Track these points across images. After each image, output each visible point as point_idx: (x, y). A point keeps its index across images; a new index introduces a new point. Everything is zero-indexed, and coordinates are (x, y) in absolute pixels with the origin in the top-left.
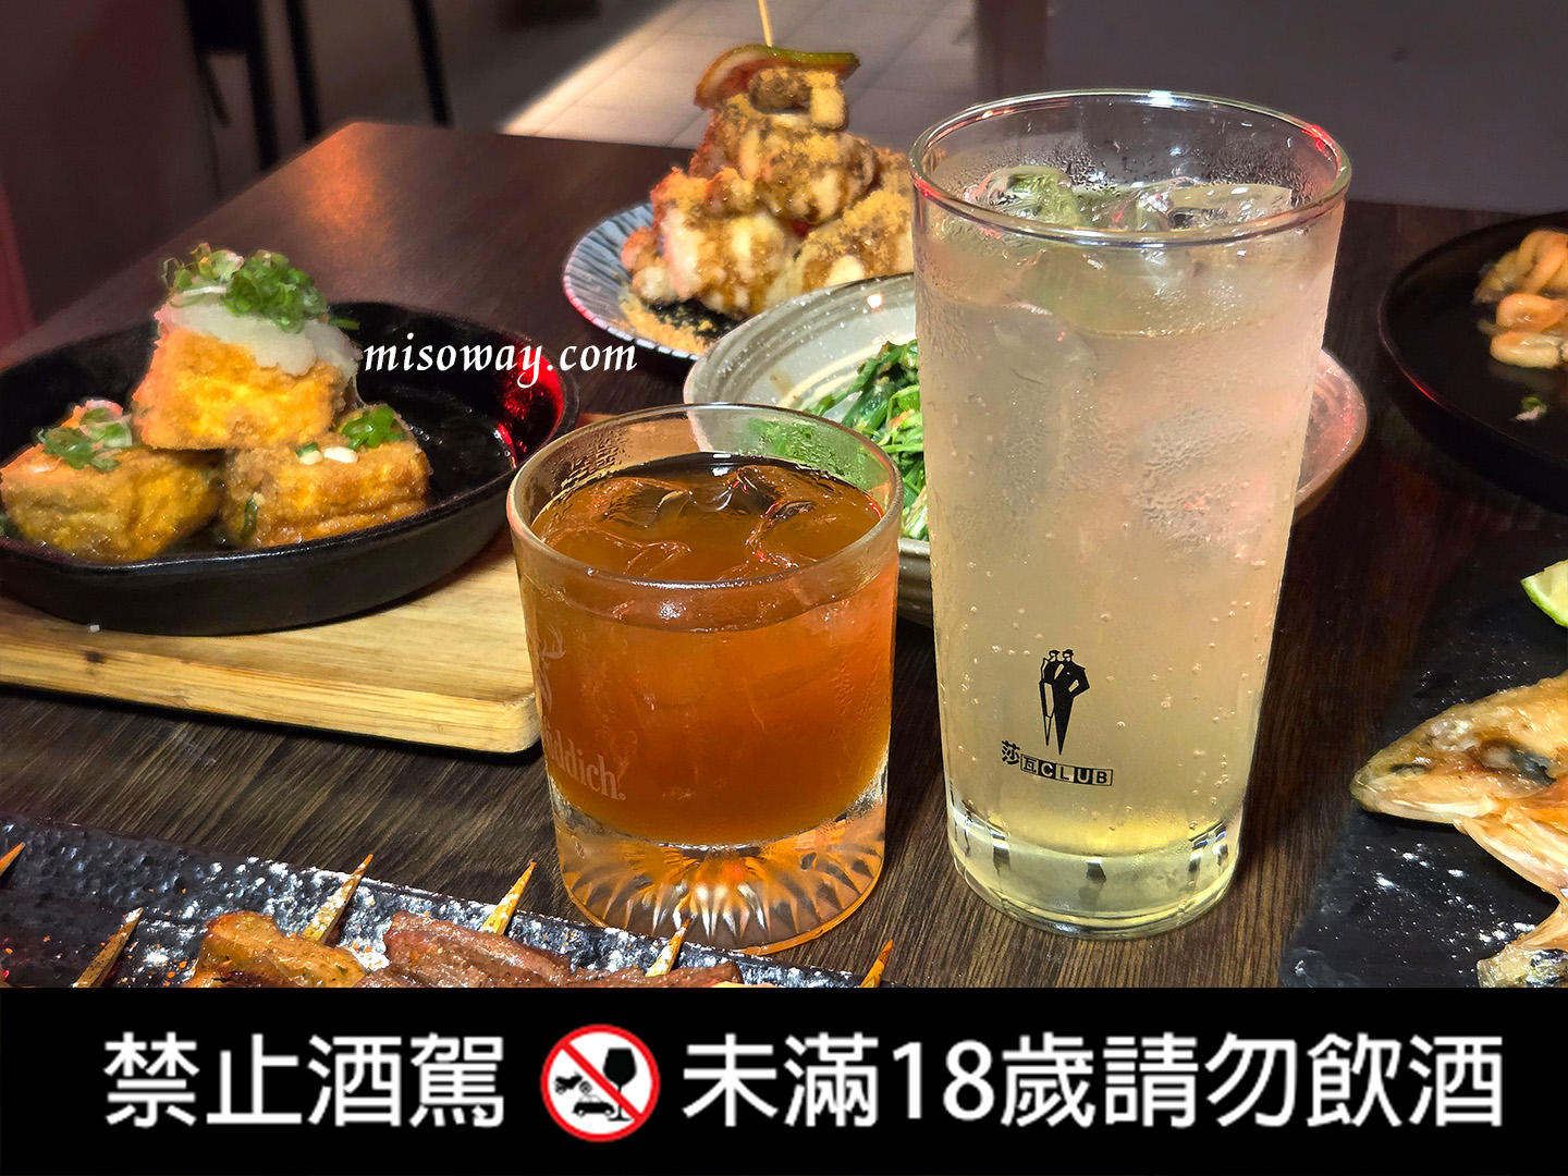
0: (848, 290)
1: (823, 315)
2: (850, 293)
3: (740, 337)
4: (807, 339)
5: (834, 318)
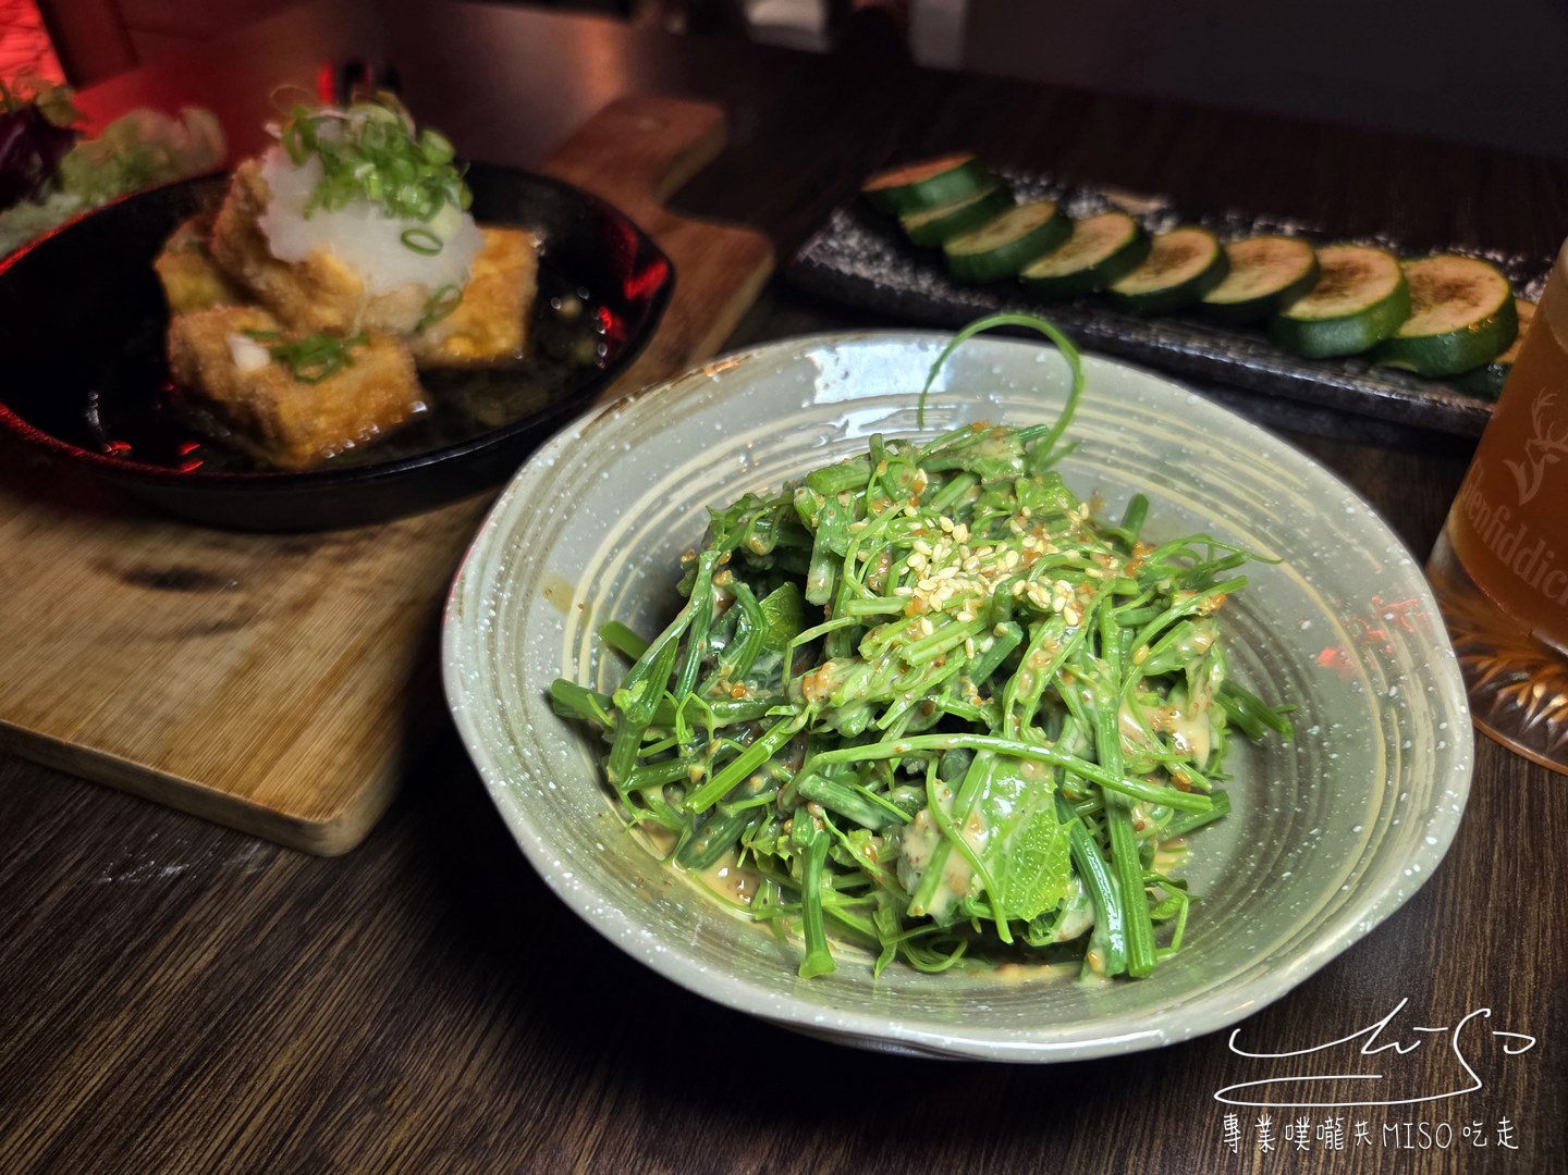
0: (600, 424)
1: (579, 470)
2: (603, 426)
3: (489, 551)
4: (569, 512)
5: (593, 470)
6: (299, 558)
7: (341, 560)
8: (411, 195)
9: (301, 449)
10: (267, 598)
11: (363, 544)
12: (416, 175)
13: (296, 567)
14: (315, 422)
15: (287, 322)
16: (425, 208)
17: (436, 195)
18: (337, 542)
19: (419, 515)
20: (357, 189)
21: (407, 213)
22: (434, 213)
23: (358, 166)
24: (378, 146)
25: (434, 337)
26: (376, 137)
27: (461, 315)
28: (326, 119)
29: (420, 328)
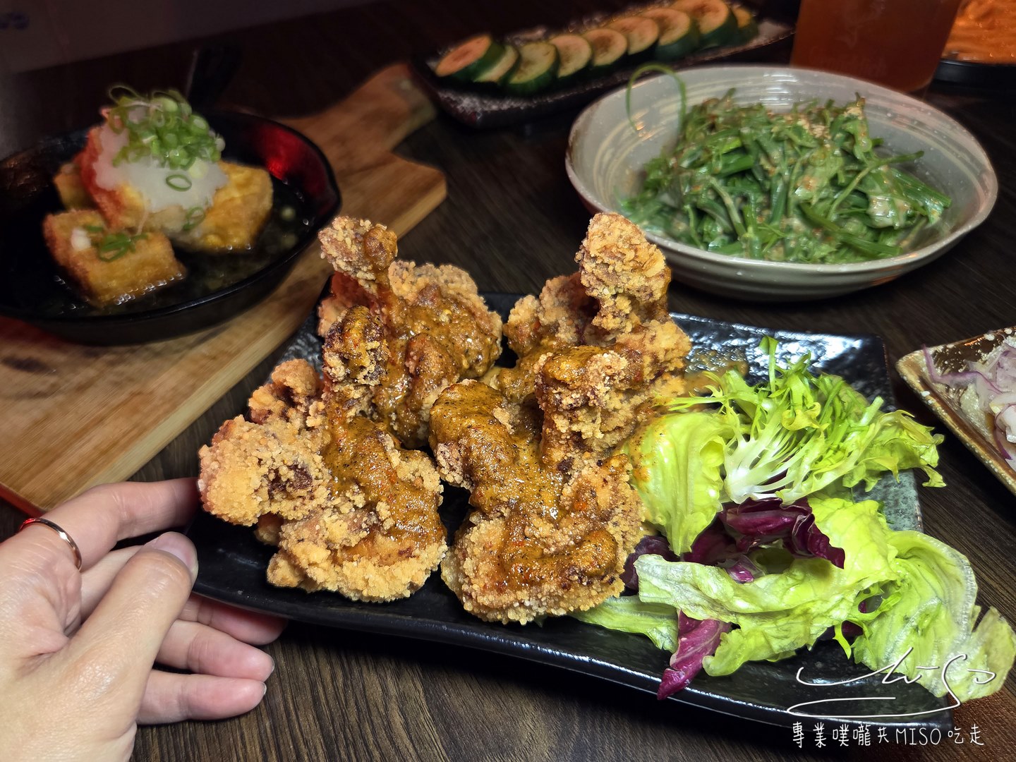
6: (91, 360)
7: (112, 364)
8: (176, 153)
9: (102, 297)
10: (67, 381)
11: (127, 355)
12: (180, 143)
13: (88, 365)
14: (109, 283)
15: (108, 221)
16: (184, 162)
17: (191, 153)
18: (115, 353)
19: (162, 341)
20: (143, 150)
21: (173, 165)
22: (190, 164)
23: (146, 137)
24: (160, 125)
25: (196, 234)
26: (160, 120)
27: (209, 223)
28: (136, 107)
29: (186, 229)
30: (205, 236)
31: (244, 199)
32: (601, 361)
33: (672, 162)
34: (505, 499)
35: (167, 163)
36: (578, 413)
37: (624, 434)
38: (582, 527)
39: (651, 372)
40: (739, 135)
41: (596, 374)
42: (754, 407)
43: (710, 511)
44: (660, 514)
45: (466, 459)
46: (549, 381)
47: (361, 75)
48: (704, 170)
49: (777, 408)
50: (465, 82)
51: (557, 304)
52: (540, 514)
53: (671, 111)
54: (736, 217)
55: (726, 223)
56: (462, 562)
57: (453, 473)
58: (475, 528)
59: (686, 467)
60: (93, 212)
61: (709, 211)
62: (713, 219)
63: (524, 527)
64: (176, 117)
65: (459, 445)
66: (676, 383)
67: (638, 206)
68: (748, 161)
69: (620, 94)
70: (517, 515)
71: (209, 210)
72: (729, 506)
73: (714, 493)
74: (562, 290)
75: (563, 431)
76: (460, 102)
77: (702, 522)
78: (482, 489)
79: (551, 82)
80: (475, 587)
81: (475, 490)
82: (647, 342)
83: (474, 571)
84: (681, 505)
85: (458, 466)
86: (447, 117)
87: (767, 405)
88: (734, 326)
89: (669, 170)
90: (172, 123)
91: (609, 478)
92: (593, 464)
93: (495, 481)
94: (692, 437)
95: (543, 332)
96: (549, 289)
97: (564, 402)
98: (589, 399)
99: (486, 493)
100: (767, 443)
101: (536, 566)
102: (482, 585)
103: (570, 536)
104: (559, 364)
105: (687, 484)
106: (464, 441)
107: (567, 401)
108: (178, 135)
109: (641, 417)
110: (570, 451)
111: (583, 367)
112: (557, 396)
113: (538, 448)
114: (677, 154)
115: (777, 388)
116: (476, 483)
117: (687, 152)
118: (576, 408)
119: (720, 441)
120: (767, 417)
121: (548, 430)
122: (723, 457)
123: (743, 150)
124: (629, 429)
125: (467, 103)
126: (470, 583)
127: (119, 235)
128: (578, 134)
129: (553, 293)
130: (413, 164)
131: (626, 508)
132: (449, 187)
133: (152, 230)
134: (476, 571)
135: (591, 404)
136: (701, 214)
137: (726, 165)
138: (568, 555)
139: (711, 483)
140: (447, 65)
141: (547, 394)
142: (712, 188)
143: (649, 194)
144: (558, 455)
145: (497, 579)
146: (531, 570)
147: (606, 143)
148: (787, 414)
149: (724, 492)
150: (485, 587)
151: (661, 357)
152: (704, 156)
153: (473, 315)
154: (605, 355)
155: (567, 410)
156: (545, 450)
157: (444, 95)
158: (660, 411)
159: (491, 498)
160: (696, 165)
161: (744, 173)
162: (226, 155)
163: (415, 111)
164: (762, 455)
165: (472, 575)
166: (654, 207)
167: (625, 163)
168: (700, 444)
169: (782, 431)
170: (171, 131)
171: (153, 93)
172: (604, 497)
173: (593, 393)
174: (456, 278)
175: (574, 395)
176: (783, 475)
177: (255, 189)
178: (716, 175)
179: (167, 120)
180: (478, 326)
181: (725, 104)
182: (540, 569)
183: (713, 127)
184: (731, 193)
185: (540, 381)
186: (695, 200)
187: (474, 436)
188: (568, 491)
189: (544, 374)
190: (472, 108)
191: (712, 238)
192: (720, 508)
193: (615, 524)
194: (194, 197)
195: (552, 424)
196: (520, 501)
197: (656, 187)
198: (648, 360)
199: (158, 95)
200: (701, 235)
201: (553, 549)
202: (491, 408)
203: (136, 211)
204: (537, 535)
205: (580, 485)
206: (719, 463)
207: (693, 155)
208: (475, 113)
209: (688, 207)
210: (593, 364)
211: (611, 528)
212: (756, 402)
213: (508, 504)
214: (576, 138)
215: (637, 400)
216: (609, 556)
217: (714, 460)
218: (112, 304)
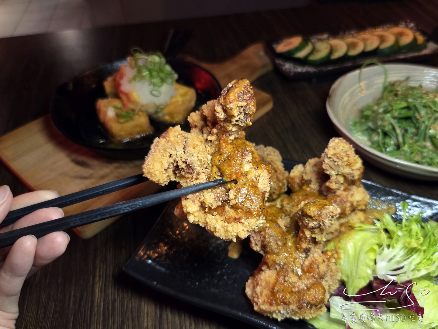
7: (117, 168)
8: (157, 81)
10: (97, 173)
12: (158, 76)
14: (121, 133)
15: (124, 105)
16: (160, 84)
17: (163, 81)
20: (143, 78)
21: (154, 85)
22: (161, 86)
23: (145, 72)
24: (151, 67)
25: (160, 115)
26: (151, 66)
27: (166, 111)
28: (142, 58)
29: (156, 112)
30: (164, 116)
31: (183, 101)
32: (328, 209)
33: (375, 108)
34: (278, 262)
35: (152, 84)
36: (316, 230)
37: (334, 236)
38: (311, 281)
39: (349, 210)
40: (407, 101)
41: (325, 215)
42: (394, 233)
43: (367, 279)
44: (344, 275)
45: (263, 242)
46: (304, 214)
47: (243, 46)
48: (388, 115)
49: (404, 235)
50: (288, 56)
51: (312, 171)
52: (293, 271)
53: (379, 82)
54: (401, 139)
55: (396, 141)
56: (256, 287)
57: (256, 246)
58: (264, 272)
59: (358, 257)
60: (118, 100)
61: (389, 134)
62: (390, 137)
63: (285, 276)
64: (159, 65)
65: (261, 235)
66: (360, 215)
67: (358, 125)
68: (410, 113)
69: (357, 72)
70: (283, 271)
71: (167, 106)
72: (376, 278)
73: (369, 271)
74: (315, 165)
75: (308, 236)
76: (284, 66)
77: (363, 284)
78: (269, 256)
79: (327, 61)
80: (260, 300)
81: (266, 255)
82: (349, 196)
83: (260, 293)
84: (354, 274)
85: (259, 244)
86: (277, 71)
87: (400, 233)
88: (392, 190)
89: (374, 112)
90: (157, 68)
91: (326, 260)
92: (320, 252)
93: (274, 253)
94: (364, 243)
95: (304, 183)
96: (310, 164)
97: (310, 224)
98: (321, 225)
99: (270, 258)
100: (398, 251)
101: (288, 296)
102: (263, 300)
103: (305, 284)
104: (310, 208)
105: (358, 265)
106: (263, 233)
107: (311, 224)
108: (158, 73)
109: (343, 229)
110: (310, 245)
111: (320, 211)
112: (307, 222)
113: (296, 240)
114: (378, 104)
115: (406, 226)
116: (266, 253)
117: (383, 105)
118: (315, 228)
119: (376, 247)
120: (399, 239)
121: (301, 234)
122: (376, 255)
123: (408, 108)
124: (336, 234)
125: (288, 66)
126: (258, 298)
127: (127, 112)
128: (334, 89)
129: (311, 166)
130: (259, 92)
131: (332, 274)
132: (275, 104)
133: (142, 111)
134: (262, 292)
135: (321, 228)
136: (385, 134)
137: (400, 114)
138: (303, 293)
139: (368, 266)
140: (281, 48)
141: (303, 219)
142: (392, 124)
143: (363, 121)
144: (304, 245)
145: (270, 298)
146: (286, 297)
147: (347, 94)
148: (408, 240)
149: (374, 271)
150: (264, 301)
151: (355, 204)
152: (390, 108)
153: (276, 171)
154: (331, 206)
155: (310, 228)
156: (299, 242)
157: (279, 61)
158: (352, 228)
159: (272, 261)
160: (386, 112)
161: (407, 118)
162: (178, 81)
163: (264, 66)
164: (394, 256)
165: (259, 294)
166: (364, 127)
167: (355, 104)
168: (366, 248)
169: (405, 247)
170: (156, 71)
171: (150, 53)
172: (323, 268)
173: (323, 223)
174: (273, 154)
175: (315, 223)
176: (402, 268)
177: (188, 98)
178: (394, 118)
179: (155, 66)
180: (277, 177)
181: (403, 84)
182: (289, 298)
183: (396, 95)
184: (400, 127)
185: (300, 213)
186: (383, 128)
187: (267, 231)
188: (307, 263)
189: (302, 211)
190: (290, 69)
191: (389, 146)
192: (372, 279)
193: (326, 281)
194: (161, 100)
195: (303, 233)
196: (285, 264)
197: (367, 118)
198: (348, 205)
199: (152, 54)
200: (384, 144)
201: (297, 289)
202: (277, 218)
203: (135, 103)
204: (290, 281)
205: (313, 261)
206: (374, 258)
207: (385, 107)
208: (290, 72)
209: (380, 130)
210: (325, 210)
211: (324, 283)
212: (395, 230)
213: (279, 265)
214: (333, 92)
215: (343, 221)
216: (321, 297)
217: (372, 256)
218: (120, 142)
